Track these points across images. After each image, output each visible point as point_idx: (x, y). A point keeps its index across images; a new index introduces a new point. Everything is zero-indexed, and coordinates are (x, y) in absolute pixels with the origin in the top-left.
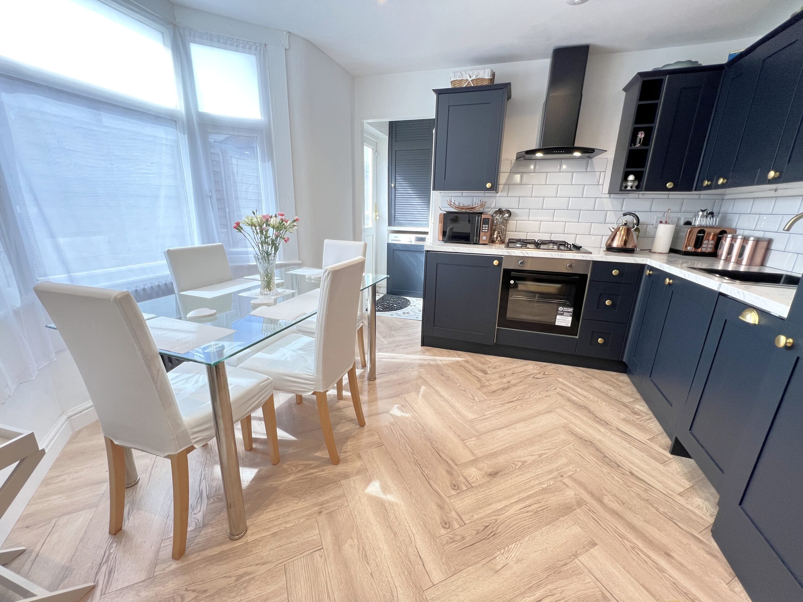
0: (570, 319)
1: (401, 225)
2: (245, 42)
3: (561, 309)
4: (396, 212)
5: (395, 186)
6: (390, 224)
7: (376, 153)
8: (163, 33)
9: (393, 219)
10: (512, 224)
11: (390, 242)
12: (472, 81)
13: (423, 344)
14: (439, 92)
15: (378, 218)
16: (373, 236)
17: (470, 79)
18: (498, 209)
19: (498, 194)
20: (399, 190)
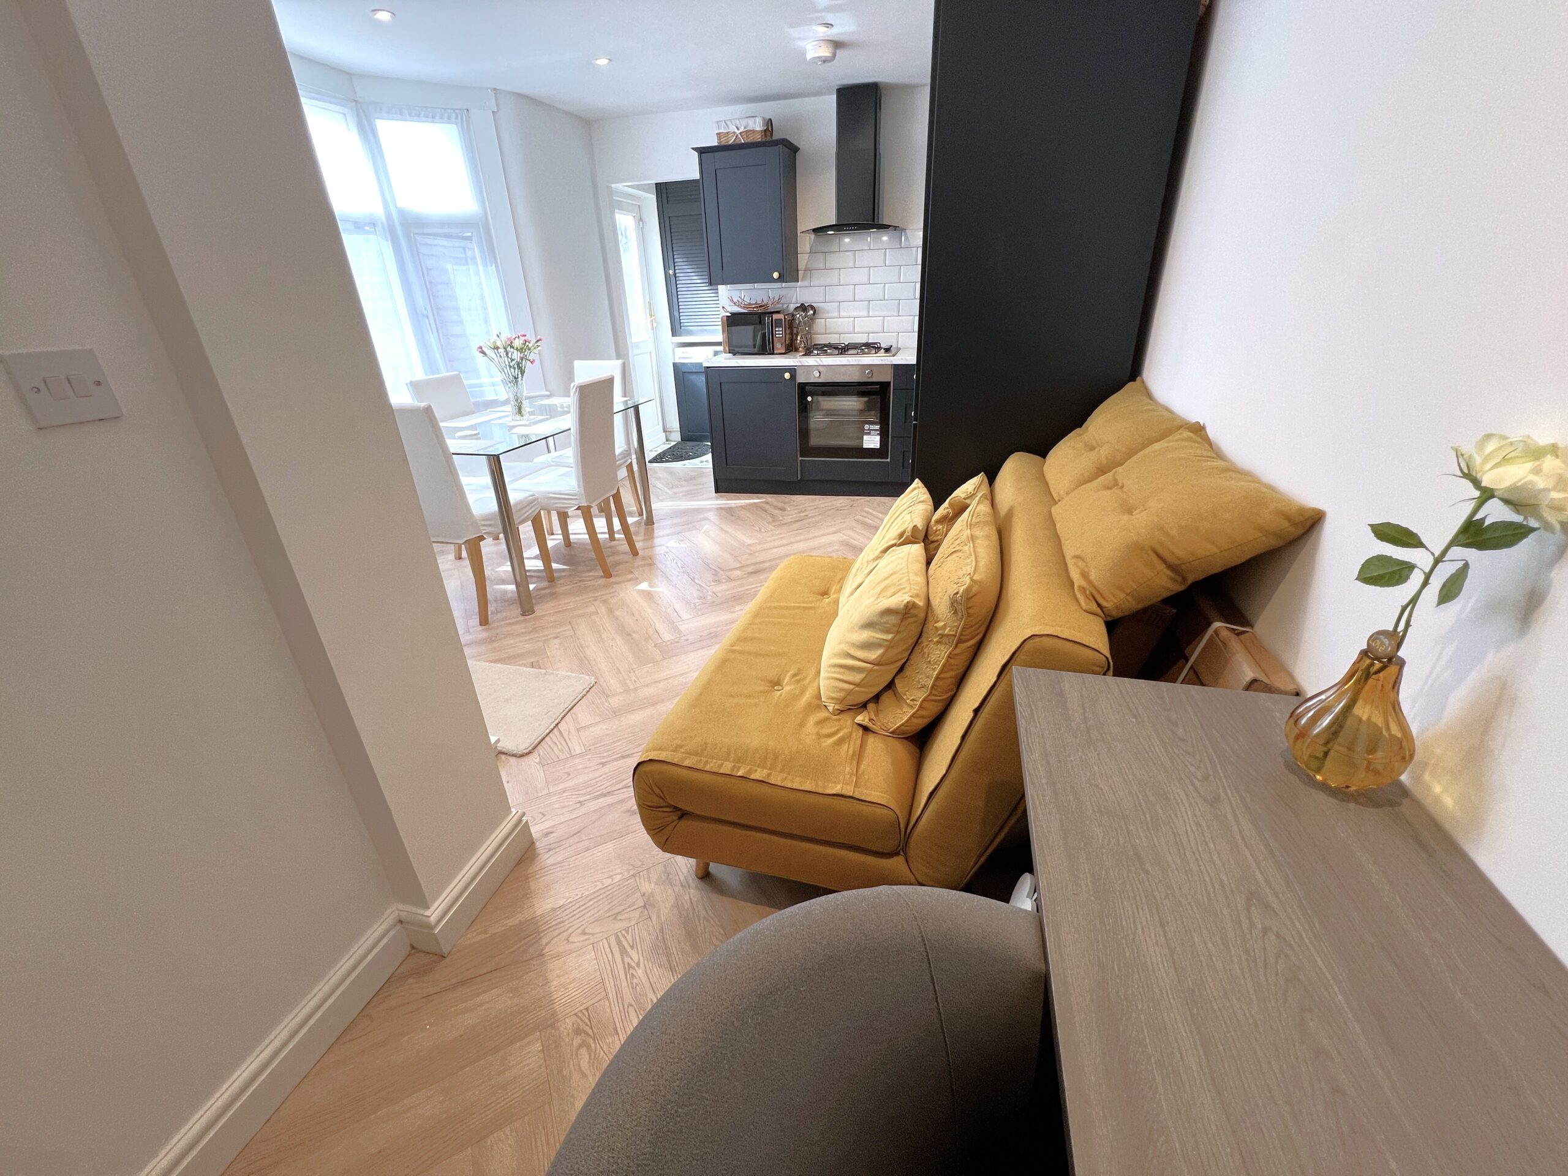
0: (878, 438)
1: (689, 333)
2: (443, 110)
3: (866, 427)
4: (681, 314)
5: (675, 274)
6: (674, 333)
7: (641, 223)
8: (344, 114)
9: (677, 325)
10: (819, 324)
11: (677, 361)
12: (740, 133)
13: (717, 491)
14: (702, 151)
15: (655, 325)
16: (650, 353)
17: (738, 132)
18: (799, 305)
19: (799, 284)
20: (681, 278)
